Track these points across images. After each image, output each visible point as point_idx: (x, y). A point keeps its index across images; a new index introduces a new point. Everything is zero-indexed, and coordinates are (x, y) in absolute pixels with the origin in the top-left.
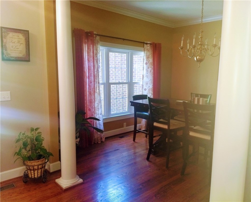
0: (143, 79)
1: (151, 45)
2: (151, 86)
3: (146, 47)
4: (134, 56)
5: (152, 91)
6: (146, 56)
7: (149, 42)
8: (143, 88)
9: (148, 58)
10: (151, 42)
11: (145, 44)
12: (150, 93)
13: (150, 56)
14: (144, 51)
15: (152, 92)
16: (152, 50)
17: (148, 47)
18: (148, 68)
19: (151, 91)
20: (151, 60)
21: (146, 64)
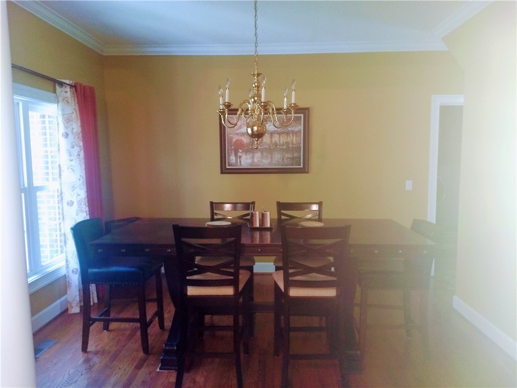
0: (60, 175)
1: (72, 90)
2: (82, 193)
3: (61, 92)
4: (30, 113)
5: (86, 206)
6: (63, 115)
7: (67, 82)
8: (62, 199)
9: (67, 120)
10: (71, 82)
11: (57, 84)
12: (82, 211)
13: (74, 115)
14: (58, 102)
15: (87, 209)
16: (76, 102)
17: (66, 92)
18: (73, 147)
19: (84, 206)
20: (76, 126)
21: (66, 135)
